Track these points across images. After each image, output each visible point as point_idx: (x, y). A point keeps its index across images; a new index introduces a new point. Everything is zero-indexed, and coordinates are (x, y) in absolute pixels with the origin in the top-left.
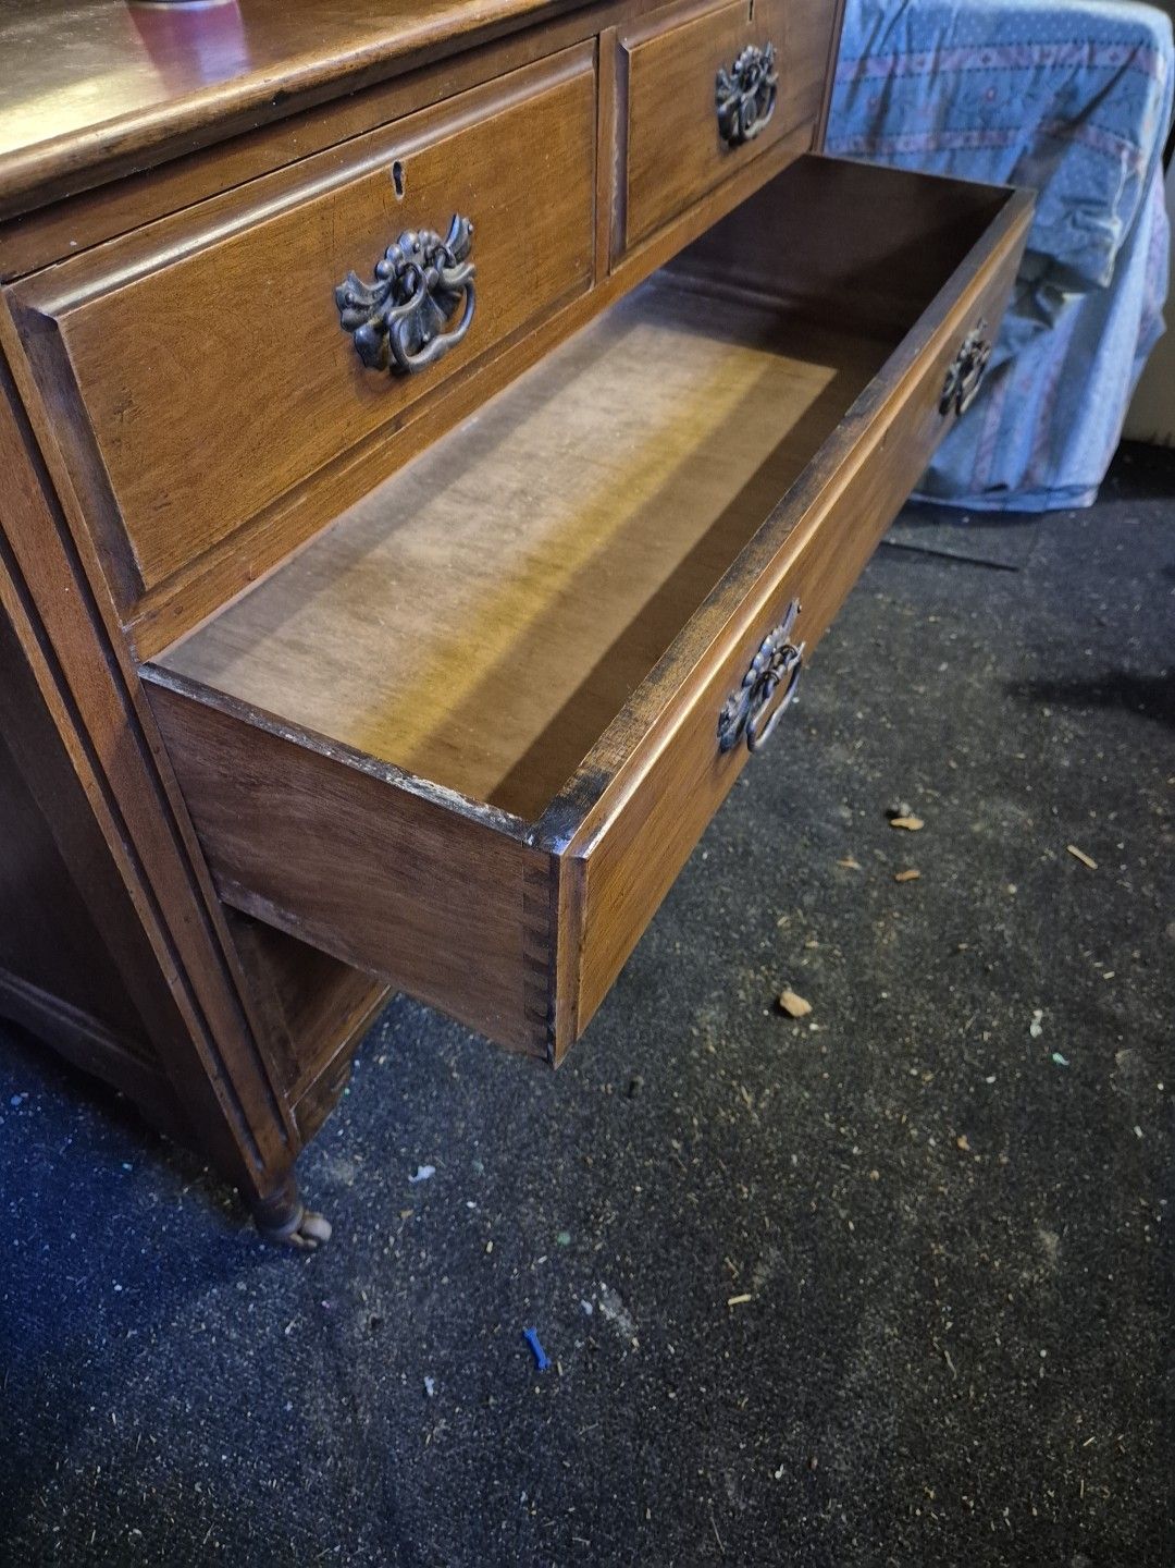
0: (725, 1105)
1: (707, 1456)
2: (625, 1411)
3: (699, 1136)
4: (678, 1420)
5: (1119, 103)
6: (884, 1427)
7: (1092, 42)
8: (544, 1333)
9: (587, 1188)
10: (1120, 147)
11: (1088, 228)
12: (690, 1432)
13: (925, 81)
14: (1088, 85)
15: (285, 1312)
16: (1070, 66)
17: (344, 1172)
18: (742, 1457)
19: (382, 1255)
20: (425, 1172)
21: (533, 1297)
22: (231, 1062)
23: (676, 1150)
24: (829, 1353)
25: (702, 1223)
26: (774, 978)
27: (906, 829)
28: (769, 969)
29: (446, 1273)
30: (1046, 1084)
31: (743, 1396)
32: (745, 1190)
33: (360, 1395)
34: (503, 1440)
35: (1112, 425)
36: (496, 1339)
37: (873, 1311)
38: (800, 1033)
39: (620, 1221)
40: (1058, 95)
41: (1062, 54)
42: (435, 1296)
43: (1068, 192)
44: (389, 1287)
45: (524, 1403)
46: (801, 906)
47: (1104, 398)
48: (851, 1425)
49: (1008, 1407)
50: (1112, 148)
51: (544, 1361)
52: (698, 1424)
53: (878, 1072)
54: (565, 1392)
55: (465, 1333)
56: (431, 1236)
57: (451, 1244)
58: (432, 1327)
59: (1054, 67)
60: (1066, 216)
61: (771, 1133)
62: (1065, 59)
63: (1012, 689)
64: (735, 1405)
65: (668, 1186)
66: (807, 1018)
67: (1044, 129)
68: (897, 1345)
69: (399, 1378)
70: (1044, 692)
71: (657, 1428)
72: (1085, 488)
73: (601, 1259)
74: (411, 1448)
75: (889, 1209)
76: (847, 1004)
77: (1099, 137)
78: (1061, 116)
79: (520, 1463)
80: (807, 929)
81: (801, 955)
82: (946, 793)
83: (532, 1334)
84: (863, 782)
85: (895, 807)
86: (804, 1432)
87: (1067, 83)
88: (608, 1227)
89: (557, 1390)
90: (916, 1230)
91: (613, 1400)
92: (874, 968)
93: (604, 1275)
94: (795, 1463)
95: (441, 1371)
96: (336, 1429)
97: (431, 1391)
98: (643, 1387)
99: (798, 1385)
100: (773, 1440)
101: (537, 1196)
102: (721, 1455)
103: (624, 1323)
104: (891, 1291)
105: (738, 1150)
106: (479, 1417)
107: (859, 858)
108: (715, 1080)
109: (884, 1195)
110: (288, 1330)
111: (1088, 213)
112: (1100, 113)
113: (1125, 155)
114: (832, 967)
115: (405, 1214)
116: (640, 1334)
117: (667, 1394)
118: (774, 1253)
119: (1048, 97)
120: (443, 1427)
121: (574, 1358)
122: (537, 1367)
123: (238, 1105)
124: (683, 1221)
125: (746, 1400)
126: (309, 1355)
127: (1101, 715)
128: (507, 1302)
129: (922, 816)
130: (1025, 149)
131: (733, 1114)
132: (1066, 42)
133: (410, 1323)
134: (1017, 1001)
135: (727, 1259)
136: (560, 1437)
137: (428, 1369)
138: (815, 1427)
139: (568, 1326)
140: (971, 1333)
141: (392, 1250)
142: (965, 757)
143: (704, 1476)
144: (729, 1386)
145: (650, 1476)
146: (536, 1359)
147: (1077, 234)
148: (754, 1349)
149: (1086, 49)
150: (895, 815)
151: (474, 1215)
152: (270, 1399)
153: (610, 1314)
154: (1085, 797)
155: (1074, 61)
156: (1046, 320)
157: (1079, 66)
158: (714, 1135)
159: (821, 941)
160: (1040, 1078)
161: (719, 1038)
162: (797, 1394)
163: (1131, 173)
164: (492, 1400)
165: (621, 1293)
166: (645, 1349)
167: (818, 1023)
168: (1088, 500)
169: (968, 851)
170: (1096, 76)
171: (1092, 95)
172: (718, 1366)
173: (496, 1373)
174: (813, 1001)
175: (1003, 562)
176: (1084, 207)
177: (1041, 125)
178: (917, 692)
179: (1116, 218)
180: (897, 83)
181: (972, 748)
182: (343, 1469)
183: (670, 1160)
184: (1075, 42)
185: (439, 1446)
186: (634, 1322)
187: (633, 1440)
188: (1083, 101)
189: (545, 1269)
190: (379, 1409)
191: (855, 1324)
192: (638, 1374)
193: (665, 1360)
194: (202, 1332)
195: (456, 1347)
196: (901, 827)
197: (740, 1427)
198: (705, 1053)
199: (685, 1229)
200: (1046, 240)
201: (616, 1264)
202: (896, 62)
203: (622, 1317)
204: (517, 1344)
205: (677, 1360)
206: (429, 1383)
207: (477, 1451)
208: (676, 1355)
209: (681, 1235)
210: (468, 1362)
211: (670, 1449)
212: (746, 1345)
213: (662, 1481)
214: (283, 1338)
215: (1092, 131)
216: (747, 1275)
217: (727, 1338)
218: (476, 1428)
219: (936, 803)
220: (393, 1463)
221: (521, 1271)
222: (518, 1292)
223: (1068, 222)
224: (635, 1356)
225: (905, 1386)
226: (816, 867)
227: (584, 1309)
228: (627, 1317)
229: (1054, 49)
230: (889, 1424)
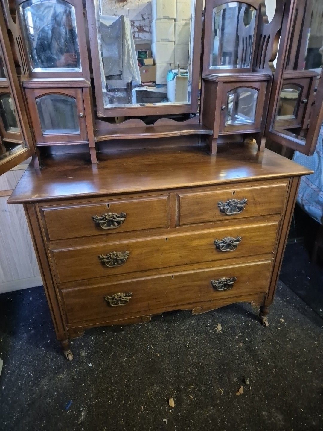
0: (137, 405)
3: (128, 405)
8: (73, 405)
9: (104, 393)
15: (56, 364)
17: (83, 354)
19: (72, 370)
20: (90, 365)
21: (78, 398)
23: (122, 403)
25: (110, 418)
26: (175, 394)
28: (177, 392)
29: (75, 382)
32: (122, 421)
34: (52, 412)
36: (68, 398)
38: (166, 409)
39: (101, 403)
42: (70, 383)
44: (68, 375)
45: (60, 410)
46: (200, 388)
51: (68, 408)
54: (65, 416)
55: (66, 392)
56: (80, 375)
57: (80, 379)
58: (65, 387)
61: (138, 419)
65: (113, 407)
66: (171, 408)
69: (54, 388)
73: (92, 405)
74: (44, 399)
76: (182, 414)
80: (194, 393)
81: (186, 396)
83: (71, 403)
88: (99, 401)
89: (64, 414)
92: (197, 414)
93: (89, 407)
95: (59, 394)
96: (42, 386)
97: (54, 394)
101: (97, 385)
103: (82, 417)
105: (130, 414)
106: (54, 405)
107: (224, 391)
108: (142, 400)
110: (53, 367)
114: (189, 405)
115: (81, 368)
116: (82, 422)
120: (50, 401)
121: (71, 413)
122: (66, 408)
124: (108, 414)
126: (51, 373)
128: (75, 395)
131: (137, 408)
133: (64, 383)
135: (106, 428)
136: (57, 421)
137: (57, 392)
139: (76, 408)
141: (74, 371)
142: (285, 396)
146: (67, 406)
151: (87, 378)
152: (43, 373)
153: (83, 414)
158: (130, 408)
159: (194, 398)
161: (152, 394)
164: (57, 405)
165: (87, 413)
166: (80, 424)
167: (172, 411)
169: (254, 415)
173: (62, 402)
174: (176, 406)
178: (293, 371)
182: (37, 391)
183: (119, 403)
185: (47, 403)
186: (83, 419)
189: (84, 397)
192: (74, 426)
193: (80, 430)
194: (48, 357)
195: (63, 393)
198: (147, 393)
199: (107, 416)
201: (92, 408)
203: (83, 416)
204: (68, 402)
207: (49, 409)
209: (105, 416)
210: (62, 397)
214: (52, 367)
218: (52, 406)
221: (81, 393)
222: (77, 395)
224: (77, 423)
226: (214, 384)
227: (81, 408)
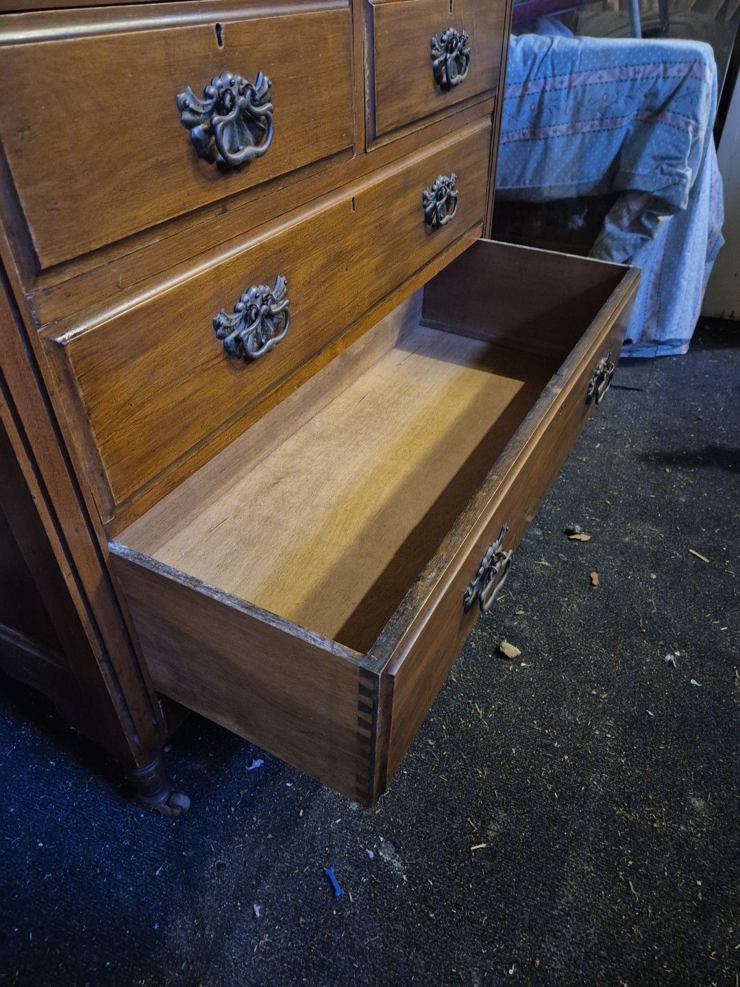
0: (463, 716)
1: (458, 959)
2: (399, 927)
3: (447, 737)
4: (436, 933)
5: (684, 97)
6: (587, 936)
7: (665, 63)
8: (340, 871)
10: (687, 124)
11: (670, 174)
12: (445, 941)
13: (564, 93)
14: (664, 89)
15: (156, 860)
16: (653, 78)
18: (484, 960)
19: (226, 821)
20: (257, 763)
21: (331, 846)
22: (113, 653)
23: (431, 746)
24: (545, 884)
25: (451, 795)
26: (494, 634)
27: (580, 540)
28: (491, 628)
29: (270, 831)
30: (687, 699)
31: (483, 916)
32: (480, 771)
33: (207, 918)
34: (310, 949)
35: (695, 301)
36: (305, 876)
37: (575, 854)
38: (514, 669)
39: (393, 793)
40: (646, 96)
41: (647, 72)
42: (262, 848)
43: (657, 153)
44: (230, 841)
45: (325, 922)
46: (512, 589)
47: (689, 283)
48: (563, 935)
49: (678, 921)
50: (682, 124)
51: (339, 892)
52: (451, 935)
53: (569, 693)
54: (354, 914)
55: (283, 873)
56: (260, 806)
57: (274, 811)
58: (259, 869)
59: (642, 79)
60: (657, 167)
61: (497, 734)
62: (649, 74)
63: (644, 457)
64: (478, 922)
65: (426, 770)
66: (518, 659)
67: (639, 118)
68: (593, 878)
69: (236, 906)
70: (664, 459)
71: (421, 939)
72: (681, 341)
73: (380, 820)
74: (243, 955)
75: (582, 784)
76: (546, 650)
77: (673, 118)
78: (649, 109)
79: (322, 966)
80: (516, 603)
81: (512, 619)
82: (604, 519)
83: (331, 872)
84: (549, 514)
85: (571, 528)
86: (529, 940)
87: (651, 89)
88: (385, 798)
89: (348, 913)
90: (603, 798)
91: (389, 919)
92: (563, 627)
93: (381, 831)
94: (523, 964)
95: (266, 900)
96: (189, 942)
97: (258, 914)
98: (411, 910)
99: (523, 907)
100: (506, 947)
102: (468, 958)
103: (397, 864)
104: (587, 840)
105: (474, 745)
106: (293, 932)
107: (549, 559)
108: (457, 700)
109: (578, 774)
110: (157, 873)
111: (670, 165)
112: (673, 104)
113: (690, 128)
114: (533, 626)
115: (243, 792)
116: (407, 872)
117: (428, 915)
118: (502, 814)
119: (640, 96)
120: (267, 940)
121: (361, 889)
122: (334, 896)
123: (119, 689)
124: (437, 793)
125: (486, 918)
126: (172, 890)
127: (703, 472)
128: (313, 850)
129: (589, 533)
130: (628, 131)
131: (470, 722)
132: (649, 64)
133: (244, 866)
134: (662, 646)
135: (469, 819)
136: (351, 946)
137: (257, 899)
138: (536, 936)
139: (357, 867)
140: (647, 869)
141: (233, 816)
142: (616, 497)
143: (456, 974)
144: (473, 909)
145: (417, 974)
146: (334, 890)
147: (665, 178)
148: (490, 882)
149: (662, 67)
150: (572, 532)
151: (291, 792)
152: (143, 921)
153: (387, 858)
154: (698, 520)
155: (655, 75)
156: (649, 234)
157: (658, 77)
158: (457, 736)
159: (526, 610)
160: (682, 696)
161: (459, 672)
162: (522, 914)
163: (695, 139)
164: (301, 920)
165: (394, 844)
166: (412, 881)
167: (525, 662)
168: (684, 349)
169: (622, 553)
170: (669, 83)
171: (667, 95)
172: (464, 894)
173: (305, 901)
174: (522, 648)
175: (632, 386)
176: (667, 161)
177: (637, 115)
178: (581, 461)
179: (687, 167)
180: (547, 95)
181: (620, 492)
182: (194, 971)
183: (427, 753)
184: (654, 63)
185: (264, 954)
186: (404, 864)
187: (404, 947)
188: (662, 98)
189: (340, 828)
190: (221, 927)
191: (563, 863)
192: (406, 901)
193: (426, 891)
194: (98, 874)
195: (277, 883)
196: (575, 539)
197: (483, 938)
198: (450, 682)
199: (439, 799)
200: (645, 183)
201: (390, 824)
202: (545, 83)
203: (395, 860)
204: (320, 880)
205: (435, 890)
206: (257, 908)
207: (291, 957)
208: (434, 886)
209: (435, 804)
210: (285, 893)
211: (431, 954)
212: (484, 879)
213: (426, 978)
214: (155, 878)
215: (669, 115)
216: (484, 829)
217: (471, 874)
218: (291, 940)
219: (598, 525)
220: (230, 966)
221: (323, 829)
222: (321, 843)
223: (658, 171)
224: (405, 887)
225: (601, 907)
226: (520, 565)
227: (368, 854)
228: (399, 861)
229: (642, 68)
230: (590, 934)
